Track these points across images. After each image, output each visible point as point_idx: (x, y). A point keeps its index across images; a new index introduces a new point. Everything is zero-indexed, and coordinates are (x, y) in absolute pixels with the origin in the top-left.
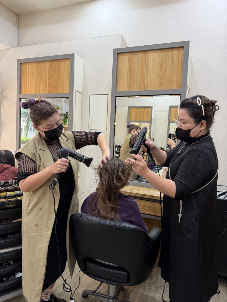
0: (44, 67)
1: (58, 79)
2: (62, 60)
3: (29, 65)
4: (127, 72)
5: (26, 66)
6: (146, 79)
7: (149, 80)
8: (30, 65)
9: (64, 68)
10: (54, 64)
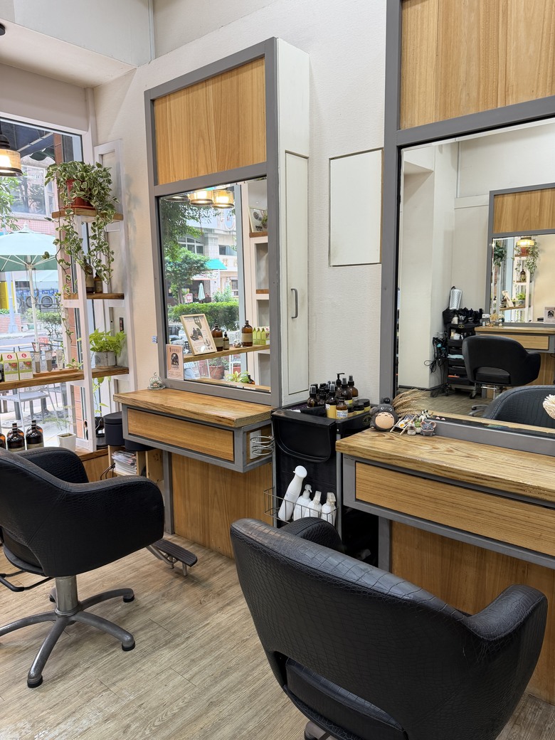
0: (205, 97)
1: (239, 125)
2: (245, 68)
3: (170, 100)
4: (435, 55)
5: (164, 104)
6: (501, 68)
7: (511, 67)
8: (172, 102)
9: (252, 89)
10: (227, 82)
